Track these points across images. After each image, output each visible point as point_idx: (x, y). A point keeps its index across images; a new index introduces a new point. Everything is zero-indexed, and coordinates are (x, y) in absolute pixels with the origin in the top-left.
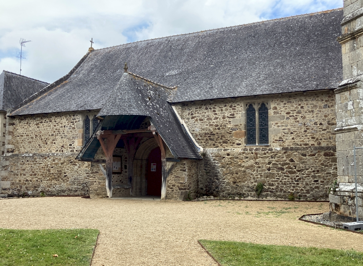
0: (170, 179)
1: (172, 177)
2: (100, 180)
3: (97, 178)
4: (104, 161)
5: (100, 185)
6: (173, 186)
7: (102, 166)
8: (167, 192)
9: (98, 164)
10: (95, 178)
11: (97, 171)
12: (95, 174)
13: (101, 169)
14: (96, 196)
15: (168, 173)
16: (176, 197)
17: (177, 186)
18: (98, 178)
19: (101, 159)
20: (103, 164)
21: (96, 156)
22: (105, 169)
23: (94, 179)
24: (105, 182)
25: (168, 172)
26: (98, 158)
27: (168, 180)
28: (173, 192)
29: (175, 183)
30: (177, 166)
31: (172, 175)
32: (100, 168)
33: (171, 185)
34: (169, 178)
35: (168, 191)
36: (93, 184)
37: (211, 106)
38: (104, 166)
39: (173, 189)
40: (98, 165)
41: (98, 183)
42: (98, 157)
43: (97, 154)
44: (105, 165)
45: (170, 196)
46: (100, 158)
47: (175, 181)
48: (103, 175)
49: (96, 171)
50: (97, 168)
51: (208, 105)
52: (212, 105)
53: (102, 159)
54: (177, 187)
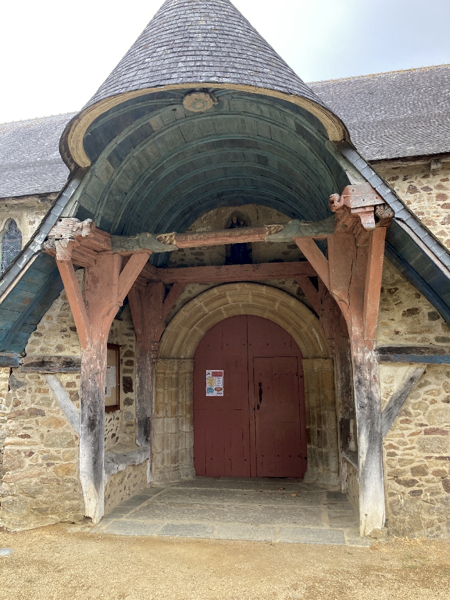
0: (398, 443)
1: (406, 433)
2: (52, 445)
3: (36, 438)
4: (70, 365)
5: (51, 469)
6: (415, 471)
7: (61, 384)
8: (390, 499)
9: (42, 378)
10: (28, 436)
11: (38, 407)
12: (27, 422)
13: (55, 398)
14: (32, 517)
15: (390, 414)
16: (431, 524)
17: (436, 473)
18: (42, 436)
19: (59, 358)
20: (67, 378)
21: (34, 342)
22: (74, 396)
23: (26, 440)
24: (75, 455)
25: (389, 410)
26: (41, 354)
27: (391, 446)
28: (419, 502)
29: (427, 458)
30: (426, 383)
31: (407, 421)
32: (50, 395)
33: (408, 467)
34: (392, 436)
35: (392, 494)
36: (20, 467)
37: (429, 182)
38: (69, 385)
39: (415, 488)
40: (41, 383)
41: (44, 459)
42: (42, 350)
43: (40, 335)
44: (74, 379)
45: (403, 521)
46: (52, 352)
47: (423, 449)
48: (68, 423)
49: (33, 406)
50: (39, 396)
51: (419, 179)
52: (431, 178)
53: (59, 354)
54: (436, 479)
